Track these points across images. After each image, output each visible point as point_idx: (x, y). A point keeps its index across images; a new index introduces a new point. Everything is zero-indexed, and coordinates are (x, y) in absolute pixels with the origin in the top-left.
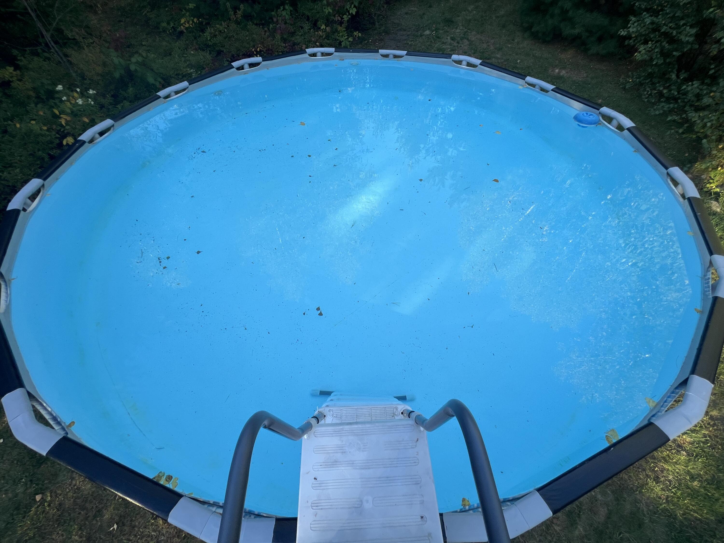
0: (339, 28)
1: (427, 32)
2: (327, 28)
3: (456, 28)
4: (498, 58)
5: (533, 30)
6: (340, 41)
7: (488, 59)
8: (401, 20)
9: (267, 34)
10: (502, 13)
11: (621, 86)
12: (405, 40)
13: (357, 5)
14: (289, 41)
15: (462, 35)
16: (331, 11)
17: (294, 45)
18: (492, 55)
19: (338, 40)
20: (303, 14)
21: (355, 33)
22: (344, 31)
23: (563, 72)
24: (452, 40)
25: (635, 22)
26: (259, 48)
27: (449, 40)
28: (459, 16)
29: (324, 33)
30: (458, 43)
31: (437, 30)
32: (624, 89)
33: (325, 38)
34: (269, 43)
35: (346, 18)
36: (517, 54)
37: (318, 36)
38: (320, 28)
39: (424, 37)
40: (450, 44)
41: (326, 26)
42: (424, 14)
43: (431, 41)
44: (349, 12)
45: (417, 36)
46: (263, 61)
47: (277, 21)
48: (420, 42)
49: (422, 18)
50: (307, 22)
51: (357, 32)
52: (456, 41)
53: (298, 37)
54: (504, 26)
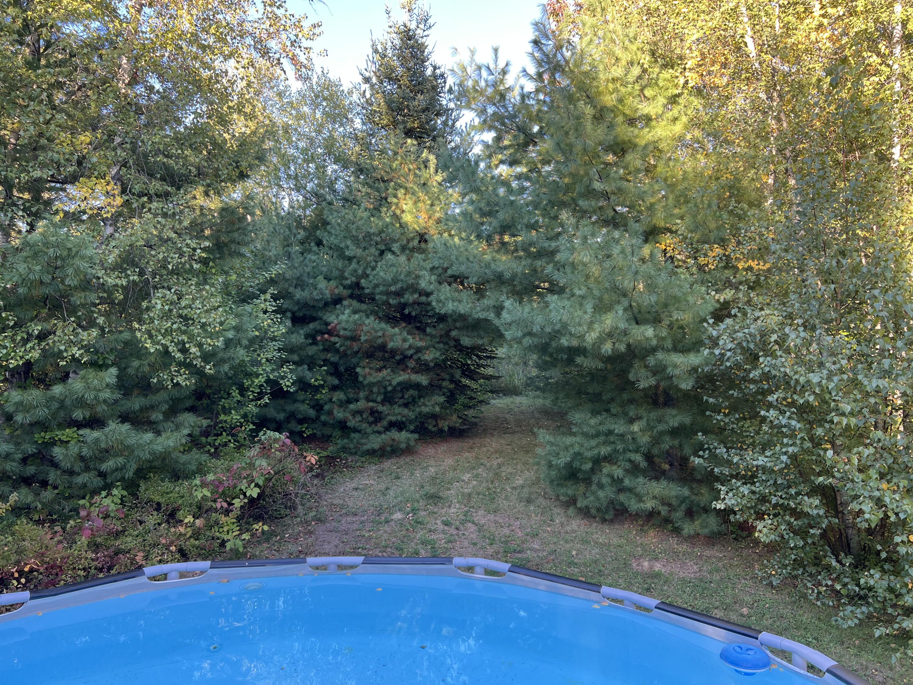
0: (223, 519)
1: (398, 516)
2: (197, 521)
3: (450, 506)
4: (536, 551)
5: (579, 505)
6: (223, 540)
7: (519, 552)
8: (347, 499)
9: (58, 538)
10: (520, 482)
11: (765, 583)
12: (357, 530)
13: (261, 483)
14: (108, 548)
15: (461, 517)
16: (209, 494)
17: (116, 554)
18: (525, 546)
19: (218, 539)
20: (150, 501)
21: (256, 526)
22: (233, 523)
23: (658, 567)
24: (446, 525)
25: (727, 492)
26: (28, 566)
27: (441, 527)
28: (449, 489)
29: (189, 529)
30: (457, 529)
31: (414, 511)
32: (771, 585)
33: (191, 537)
34: (56, 556)
35: (237, 503)
36: (567, 542)
37: (175, 535)
38: (181, 521)
39: (392, 523)
40: (445, 533)
41: (195, 517)
42: (387, 489)
43: (407, 530)
44: (245, 494)
45: (380, 523)
46: (32, 598)
47: (88, 515)
48: (386, 532)
49: (384, 495)
50: (155, 513)
51: (260, 524)
52: (453, 527)
53: (129, 539)
54: (529, 501)
